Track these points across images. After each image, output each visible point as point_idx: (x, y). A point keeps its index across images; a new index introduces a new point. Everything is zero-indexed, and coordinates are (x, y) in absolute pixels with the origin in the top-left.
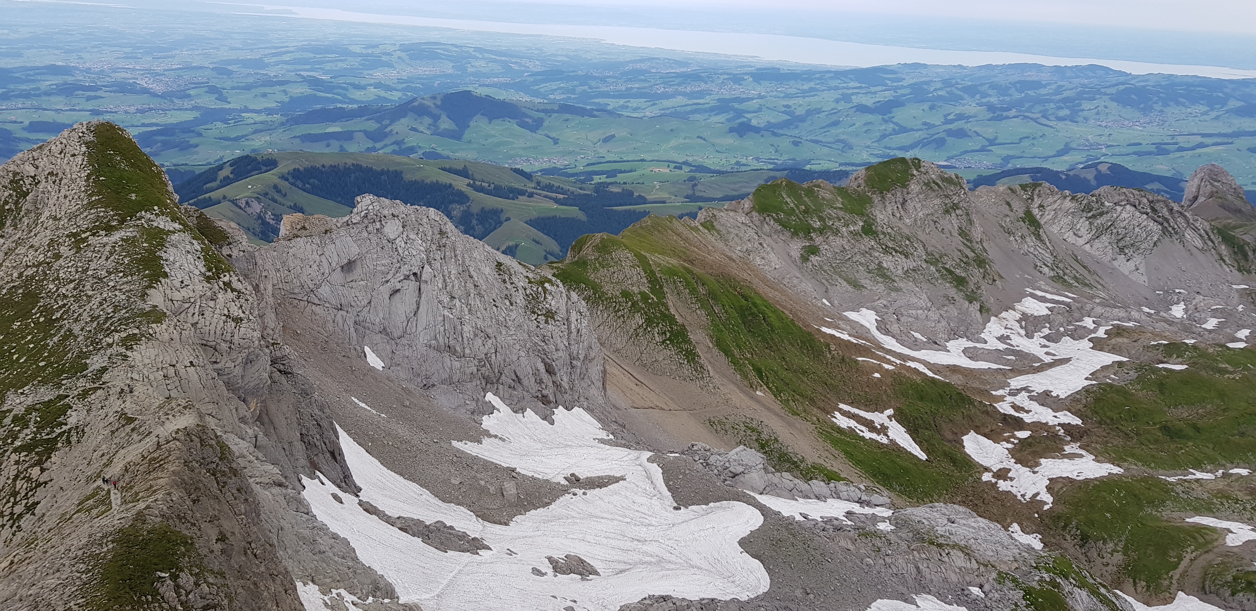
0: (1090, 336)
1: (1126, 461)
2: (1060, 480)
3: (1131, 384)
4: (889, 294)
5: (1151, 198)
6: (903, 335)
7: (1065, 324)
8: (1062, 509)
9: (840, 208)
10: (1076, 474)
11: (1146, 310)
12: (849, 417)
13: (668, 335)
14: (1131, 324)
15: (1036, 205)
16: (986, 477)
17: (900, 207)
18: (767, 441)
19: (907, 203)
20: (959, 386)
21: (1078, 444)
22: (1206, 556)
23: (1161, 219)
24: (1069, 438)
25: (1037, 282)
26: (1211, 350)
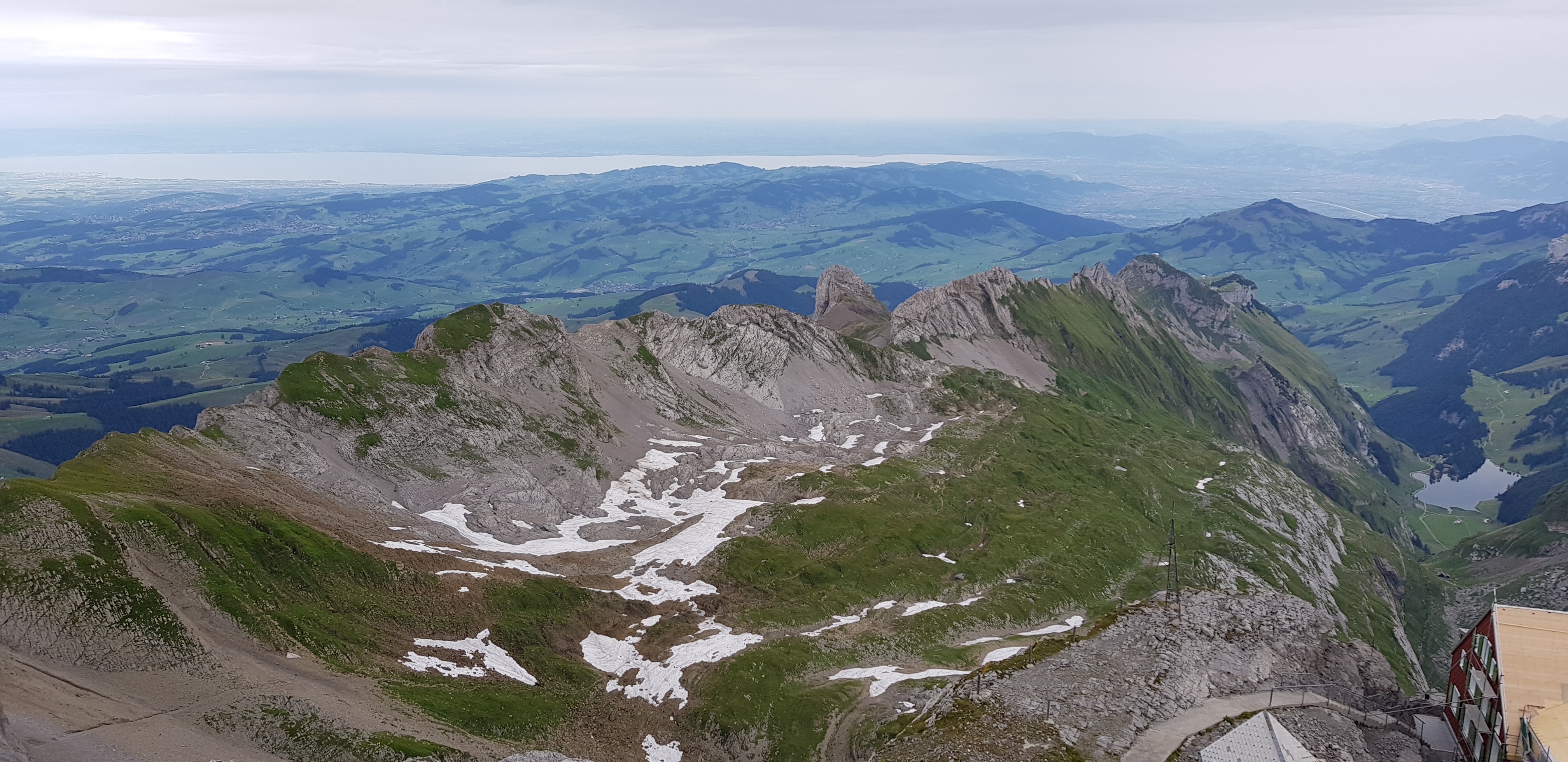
0: (723, 484)
1: (764, 625)
2: (694, 668)
3: (766, 531)
4: (480, 478)
5: (773, 313)
6: (502, 528)
7: (695, 474)
8: (700, 703)
9: (404, 380)
10: (711, 655)
11: (785, 438)
12: (429, 655)
13: (129, 609)
14: (766, 460)
15: (651, 339)
16: (612, 686)
17: (484, 366)
18: (299, 723)
19: (493, 361)
20: (572, 578)
21: (713, 618)
22: (851, 716)
23: (786, 335)
24: (703, 613)
25: (660, 429)
26: (847, 474)
